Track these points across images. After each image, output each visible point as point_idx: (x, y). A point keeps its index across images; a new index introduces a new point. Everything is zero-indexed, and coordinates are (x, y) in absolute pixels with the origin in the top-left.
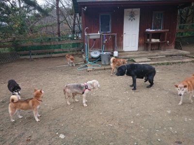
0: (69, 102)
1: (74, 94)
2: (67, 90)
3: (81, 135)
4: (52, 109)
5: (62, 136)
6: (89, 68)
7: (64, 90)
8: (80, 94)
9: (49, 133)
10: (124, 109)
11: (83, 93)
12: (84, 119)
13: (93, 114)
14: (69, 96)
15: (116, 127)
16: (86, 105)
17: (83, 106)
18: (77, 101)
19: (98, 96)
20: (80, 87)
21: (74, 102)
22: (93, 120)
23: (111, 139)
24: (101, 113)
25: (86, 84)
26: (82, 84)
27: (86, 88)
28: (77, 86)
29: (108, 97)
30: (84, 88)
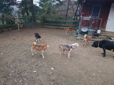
0: (61, 53)
1: (64, 50)
2: (61, 47)
3: (62, 72)
4: (52, 54)
5: (52, 69)
6: (79, 38)
7: (60, 46)
8: (67, 50)
9: (47, 65)
10: (92, 66)
11: (69, 50)
12: (66, 64)
13: (72, 63)
14: (61, 50)
15: (83, 74)
16: (69, 57)
17: (68, 57)
18: (65, 54)
19: (78, 54)
20: (68, 46)
21: (63, 54)
22: (71, 66)
23: (78, 79)
24: (77, 64)
25: (71, 45)
26: (69, 45)
27: (71, 48)
28: (66, 45)
29: (84, 56)
30: (70, 47)
